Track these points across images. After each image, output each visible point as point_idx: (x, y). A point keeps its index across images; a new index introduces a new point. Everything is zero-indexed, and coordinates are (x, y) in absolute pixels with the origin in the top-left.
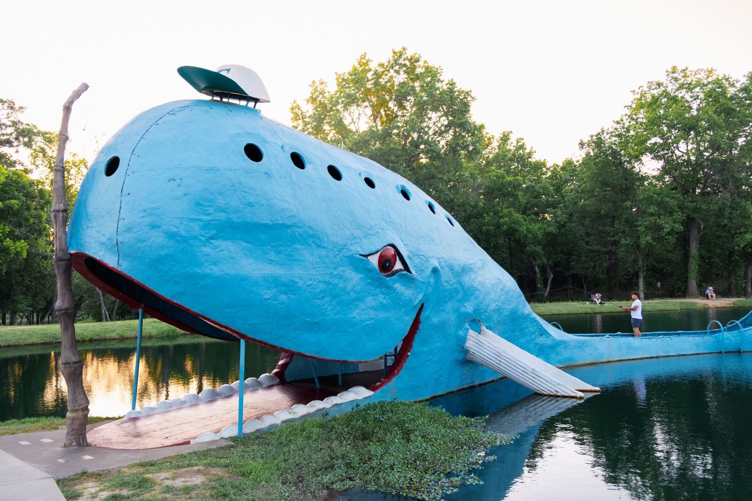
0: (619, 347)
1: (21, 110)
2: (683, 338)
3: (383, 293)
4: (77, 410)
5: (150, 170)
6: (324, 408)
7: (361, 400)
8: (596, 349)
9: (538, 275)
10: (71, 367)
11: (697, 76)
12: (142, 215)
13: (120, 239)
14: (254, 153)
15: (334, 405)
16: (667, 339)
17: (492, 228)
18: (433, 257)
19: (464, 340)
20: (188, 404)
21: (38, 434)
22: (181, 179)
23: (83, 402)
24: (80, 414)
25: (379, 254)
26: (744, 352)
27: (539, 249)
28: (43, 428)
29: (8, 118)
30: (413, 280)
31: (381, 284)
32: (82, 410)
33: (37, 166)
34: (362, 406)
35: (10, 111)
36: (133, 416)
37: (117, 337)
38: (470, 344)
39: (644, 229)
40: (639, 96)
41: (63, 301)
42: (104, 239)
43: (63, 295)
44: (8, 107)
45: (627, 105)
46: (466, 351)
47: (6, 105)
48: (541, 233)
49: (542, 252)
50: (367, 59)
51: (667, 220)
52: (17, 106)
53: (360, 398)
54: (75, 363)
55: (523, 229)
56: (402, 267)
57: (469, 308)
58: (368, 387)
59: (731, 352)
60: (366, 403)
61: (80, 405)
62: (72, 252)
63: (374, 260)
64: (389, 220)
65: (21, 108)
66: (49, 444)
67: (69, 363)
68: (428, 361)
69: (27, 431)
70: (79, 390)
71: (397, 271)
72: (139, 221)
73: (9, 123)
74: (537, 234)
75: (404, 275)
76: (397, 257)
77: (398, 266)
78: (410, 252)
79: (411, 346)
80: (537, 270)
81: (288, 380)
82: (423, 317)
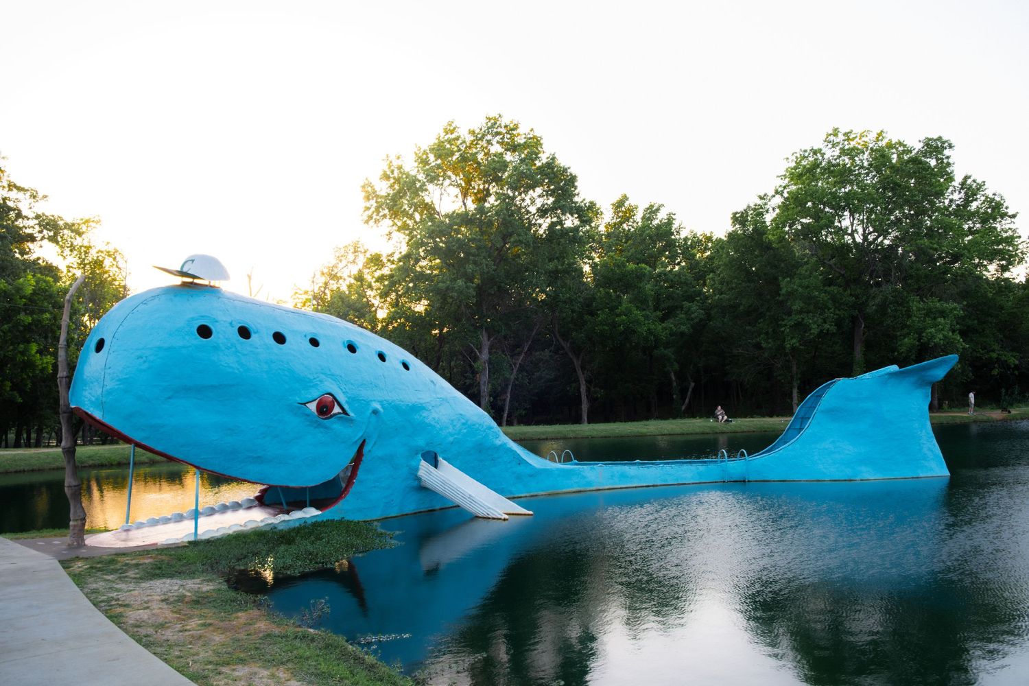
0: (612, 476)
1: (45, 199)
2: (685, 467)
3: (322, 433)
4: (77, 520)
5: (125, 350)
6: (272, 523)
7: (308, 518)
8: (584, 477)
9: (675, 384)
10: (72, 489)
11: (864, 139)
12: (118, 383)
13: (104, 399)
14: (205, 332)
15: (282, 521)
16: (668, 468)
17: (607, 328)
18: (374, 401)
19: (417, 469)
20: (173, 520)
21: (50, 539)
22: (146, 357)
23: (82, 514)
24: (79, 522)
25: (317, 401)
26: (749, 481)
27: (669, 352)
28: (55, 536)
29: (31, 208)
30: (352, 420)
31: (319, 425)
32: (81, 520)
33: (65, 258)
34: (309, 522)
35: (32, 200)
36: (126, 528)
37: (146, 460)
38: (421, 473)
39: (788, 330)
40: (793, 164)
41: (66, 442)
42: (93, 399)
43: (66, 438)
44: (31, 196)
45: (779, 175)
46: (419, 479)
47: (28, 194)
48: (666, 333)
49: (673, 357)
50: (454, 125)
51: (816, 319)
52: (40, 194)
53: (308, 516)
54: (75, 486)
55: (643, 330)
56: (340, 411)
57: (421, 442)
58: (318, 508)
59: (737, 481)
60: (314, 520)
61: (79, 516)
62: (73, 407)
63: (313, 407)
64: (329, 373)
65: (45, 197)
66: (58, 545)
67: (71, 487)
68: (375, 487)
69: (44, 537)
70: (79, 505)
71: (335, 414)
72: (116, 387)
73: (31, 215)
74: (661, 335)
75: (341, 417)
76: (336, 403)
77: (337, 410)
78: (349, 398)
79: (356, 474)
80: (673, 378)
81: (267, 503)
82: (366, 450)
